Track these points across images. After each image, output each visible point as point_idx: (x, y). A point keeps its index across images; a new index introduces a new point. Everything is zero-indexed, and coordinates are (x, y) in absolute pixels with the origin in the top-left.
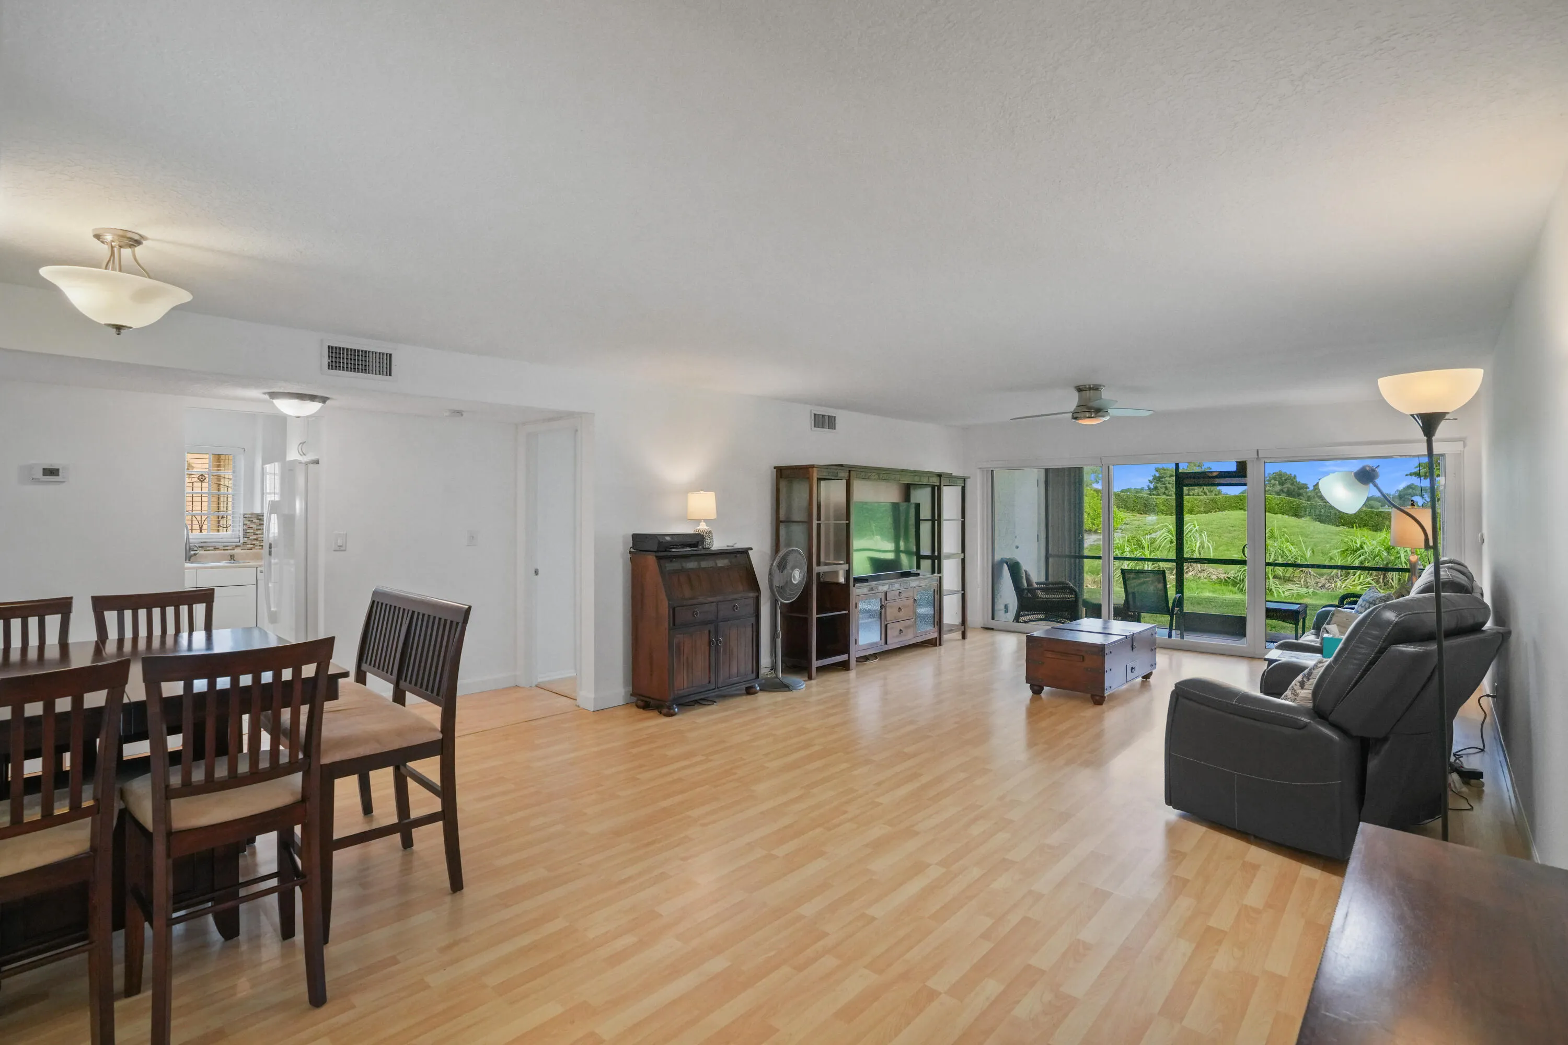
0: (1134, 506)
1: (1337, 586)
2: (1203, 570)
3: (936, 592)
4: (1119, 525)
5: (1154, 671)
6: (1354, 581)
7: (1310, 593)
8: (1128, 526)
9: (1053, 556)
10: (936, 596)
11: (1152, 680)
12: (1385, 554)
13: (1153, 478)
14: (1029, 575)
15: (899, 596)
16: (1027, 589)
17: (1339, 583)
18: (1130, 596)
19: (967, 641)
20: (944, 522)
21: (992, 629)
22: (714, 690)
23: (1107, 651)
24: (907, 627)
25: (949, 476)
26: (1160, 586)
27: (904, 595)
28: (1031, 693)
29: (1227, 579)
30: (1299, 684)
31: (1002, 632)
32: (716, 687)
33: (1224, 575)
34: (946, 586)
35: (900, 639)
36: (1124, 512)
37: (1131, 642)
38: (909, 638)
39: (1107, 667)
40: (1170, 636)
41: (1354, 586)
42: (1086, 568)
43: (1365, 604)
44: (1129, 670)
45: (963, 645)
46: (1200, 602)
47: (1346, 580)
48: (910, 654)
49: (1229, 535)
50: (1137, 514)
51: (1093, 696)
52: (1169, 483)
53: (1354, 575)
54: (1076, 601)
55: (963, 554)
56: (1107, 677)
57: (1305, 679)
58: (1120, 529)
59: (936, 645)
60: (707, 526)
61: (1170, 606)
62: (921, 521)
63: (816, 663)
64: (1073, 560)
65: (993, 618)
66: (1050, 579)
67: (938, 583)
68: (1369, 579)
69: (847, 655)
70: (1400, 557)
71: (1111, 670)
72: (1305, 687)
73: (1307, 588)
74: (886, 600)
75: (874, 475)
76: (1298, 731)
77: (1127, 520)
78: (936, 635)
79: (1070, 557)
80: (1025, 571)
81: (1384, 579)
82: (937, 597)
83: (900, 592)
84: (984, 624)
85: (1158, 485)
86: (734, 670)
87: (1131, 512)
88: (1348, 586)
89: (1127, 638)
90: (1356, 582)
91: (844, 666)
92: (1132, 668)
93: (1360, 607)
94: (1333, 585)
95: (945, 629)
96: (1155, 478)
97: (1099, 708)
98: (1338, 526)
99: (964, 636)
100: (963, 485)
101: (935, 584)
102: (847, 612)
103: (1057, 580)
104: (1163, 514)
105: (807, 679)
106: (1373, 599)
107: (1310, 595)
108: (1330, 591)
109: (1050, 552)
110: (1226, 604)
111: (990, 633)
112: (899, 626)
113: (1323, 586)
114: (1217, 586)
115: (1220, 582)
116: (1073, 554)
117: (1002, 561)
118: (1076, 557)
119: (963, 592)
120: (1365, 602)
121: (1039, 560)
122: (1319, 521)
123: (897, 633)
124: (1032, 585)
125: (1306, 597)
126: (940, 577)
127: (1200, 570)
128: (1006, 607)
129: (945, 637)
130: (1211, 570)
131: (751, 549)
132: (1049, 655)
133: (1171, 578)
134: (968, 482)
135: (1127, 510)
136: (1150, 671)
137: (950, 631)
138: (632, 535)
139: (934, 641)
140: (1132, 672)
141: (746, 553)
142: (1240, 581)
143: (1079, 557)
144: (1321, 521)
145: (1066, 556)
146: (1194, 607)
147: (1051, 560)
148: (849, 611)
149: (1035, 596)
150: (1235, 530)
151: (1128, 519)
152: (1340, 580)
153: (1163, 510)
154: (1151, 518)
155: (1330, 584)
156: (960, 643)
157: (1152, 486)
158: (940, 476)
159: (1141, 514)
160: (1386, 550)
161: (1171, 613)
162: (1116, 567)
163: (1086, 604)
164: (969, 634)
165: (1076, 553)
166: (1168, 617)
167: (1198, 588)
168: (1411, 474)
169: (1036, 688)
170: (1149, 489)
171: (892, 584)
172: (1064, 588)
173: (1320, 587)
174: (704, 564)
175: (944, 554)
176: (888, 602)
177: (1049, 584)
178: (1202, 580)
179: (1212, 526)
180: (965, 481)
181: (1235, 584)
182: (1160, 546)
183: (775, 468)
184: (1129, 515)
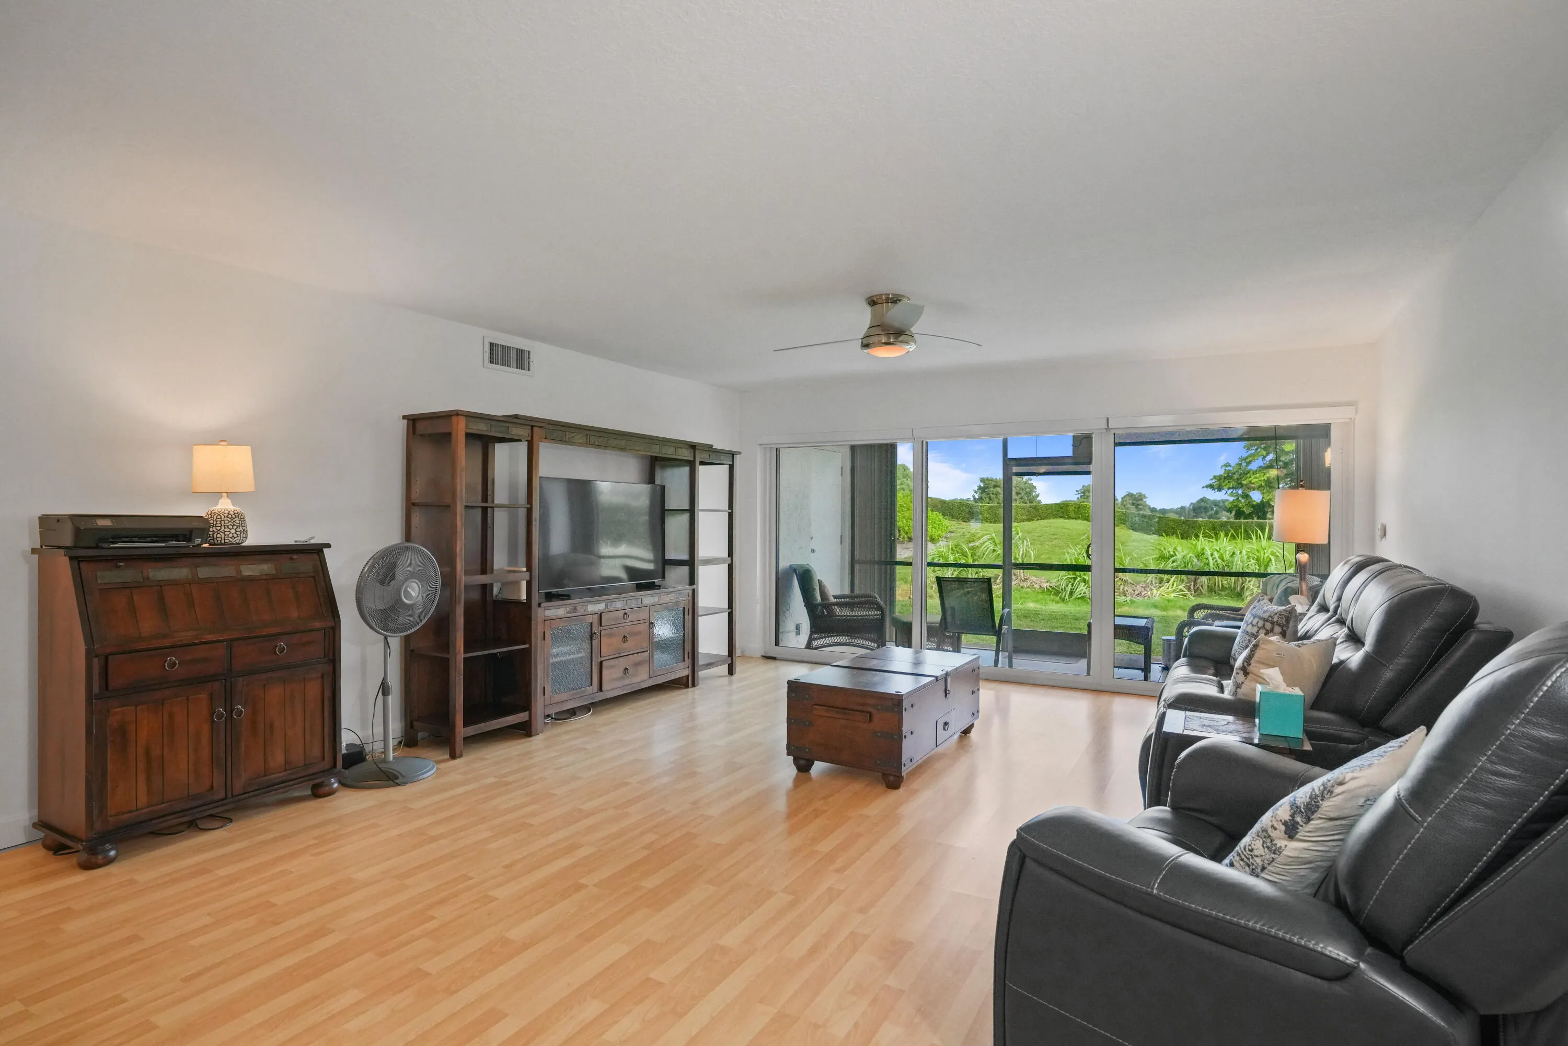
0: (959, 514)
1: (1153, 593)
2: (1026, 579)
3: (686, 613)
4: (944, 533)
5: (976, 723)
6: (1168, 588)
7: (1128, 601)
8: (952, 534)
9: (859, 562)
10: (686, 617)
11: (973, 734)
12: (1196, 560)
13: (977, 488)
14: (824, 587)
15: (624, 619)
16: (820, 605)
17: (1155, 591)
18: (949, 613)
19: (734, 677)
20: (700, 513)
21: (774, 658)
22: (225, 801)
23: (906, 704)
24: (637, 664)
25: (709, 448)
26: (984, 596)
27: (632, 617)
28: (796, 771)
29: (1049, 588)
30: (1283, 828)
31: (788, 663)
32: (229, 795)
33: (1047, 584)
34: (703, 601)
35: (627, 682)
36: (949, 520)
37: (944, 682)
38: (642, 679)
39: (905, 729)
40: (996, 664)
41: (1167, 593)
42: (898, 576)
43: (1258, 622)
44: (940, 726)
45: (730, 683)
46: (1026, 615)
47: (1161, 587)
48: (647, 702)
49: (1050, 543)
50: (961, 522)
51: (885, 776)
52: (993, 494)
53: (1168, 582)
54: (882, 621)
55: (730, 558)
56: (906, 743)
57: (1298, 819)
58: (946, 538)
59: (687, 687)
60: (233, 505)
61: (997, 625)
62: (666, 512)
63: (461, 731)
64: (883, 567)
65: (777, 644)
66: (857, 592)
67: (690, 598)
68: (1181, 587)
69: (527, 713)
70: (1208, 564)
71: (912, 733)
72: (1297, 836)
73: (1125, 595)
74: (601, 626)
75: (579, 438)
76: (1325, 984)
77: (953, 529)
78: (687, 672)
79: (880, 563)
80: (819, 580)
81: (1194, 586)
82: (688, 618)
83: (625, 614)
84: (765, 653)
85: (982, 495)
86: (278, 759)
87: (956, 520)
88: (1162, 593)
89: (937, 681)
90: (1170, 589)
91: (525, 730)
92: (946, 724)
93: (1250, 626)
94: (1149, 593)
95: (701, 661)
96: (980, 488)
97: (894, 795)
98: (1149, 534)
99: (731, 672)
100: (731, 463)
101: (684, 600)
102: (526, 646)
103: (863, 592)
104: (987, 522)
105: (447, 756)
106: (1269, 614)
107: (1128, 603)
108: (1146, 598)
109: (857, 557)
110: (1053, 617)
111: (772, 665)
112: (623, 663)
113: (1140, 594)
114: (1040, 596)
115: (1044, 591)
116: (883, 559)
117: (793, 570)
118: (887, 563)
119: (730, 610)
120: (1257, 619)
121: (842, 568)
122: (1132, 530)
123: (620, 673)
124: (828, 599)
125: (1124, 605)
126: (694, 590)
127: (1023, 579)
128: (798, 627)
129: (701, 674)
130: (1034, 579)
131: (328, 546)
132: (819, 711)
133: (997, 589)
134: (738, 459)
135: (952, 518)
136: (972, 723)
137: (709, 665)
138: (39, 518)
139: (685, 680)
140: (944, 729)
141: (318, 553)
142: (1062, 590)
143: (890, 563)
144: (1135, 530)
145: (874, 562)
146: (1020, 620)
147: (857, 567)
148: (531, 645)
149: (831, 613)
150: (1056, 539)
151: (953, 527)
152: (1155, 587)
153: (987, 518)
154: (974, 526)
155: (1146, 592)
156: (726, 679)
157: (977, 496)
158: (693, 447)
159: (966, 522)
160: (1196, 557)
161: (998, 633)
162: (932, 574)
163: (896, 622)
164: (738, 668)
165: (887, 558)
166: (994, 639)
167: (1021, 598)
168: (1207, 487)
169: (802, 762)
170: (975, 498)
171: (612, 601)
172: (868, 602)
173: (1137, 595)
174: (204, 572)
175: (700, 559)
176: (602, 628)
177: (857, 597)
178: (1025, 590)
179: (1035, 534)
180: (733, 457)
181: (1057, 593)
182: (984, 554)
183: (404, 417)
184: (954, 523)
